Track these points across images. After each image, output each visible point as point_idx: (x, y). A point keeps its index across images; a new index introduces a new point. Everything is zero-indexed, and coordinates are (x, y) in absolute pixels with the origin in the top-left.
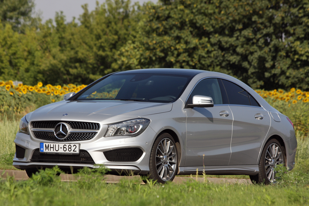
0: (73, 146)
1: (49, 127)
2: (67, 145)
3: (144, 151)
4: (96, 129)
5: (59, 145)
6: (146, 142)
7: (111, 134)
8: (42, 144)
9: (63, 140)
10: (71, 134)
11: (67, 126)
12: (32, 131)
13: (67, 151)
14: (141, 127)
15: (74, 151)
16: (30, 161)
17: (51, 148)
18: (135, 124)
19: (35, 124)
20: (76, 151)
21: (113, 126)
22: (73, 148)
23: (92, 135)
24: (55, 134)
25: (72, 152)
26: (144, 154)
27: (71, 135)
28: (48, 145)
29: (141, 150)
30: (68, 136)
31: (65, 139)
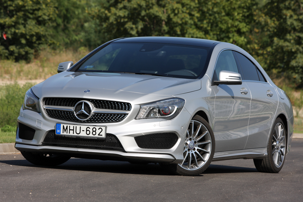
0: (99, 129)
1: (64, 104)
2: (91, 127)
3: (180, 137)
4: (125, 109)
5: (80, 127)
6: (182, 126)
7: (143, 116)
8: (58, 125)
9: (85, 121)
11: (91, 105)
12: (45, 109)
13: (91, 135)
14: (176, 108)
16: (41, 144)
17: (70, 130)
18: (170, 105)
19: (48, 101)
20: (102, 135)
21: (145, 107)
22: (98, 132)
23: (120, 116)
24: (75, 115)
25: (97, 136)
26: (179, 140)
27: (95, 115)
28: (67, 126)
29: (176, 135)
30: (91, 117)
31: (87, 121)
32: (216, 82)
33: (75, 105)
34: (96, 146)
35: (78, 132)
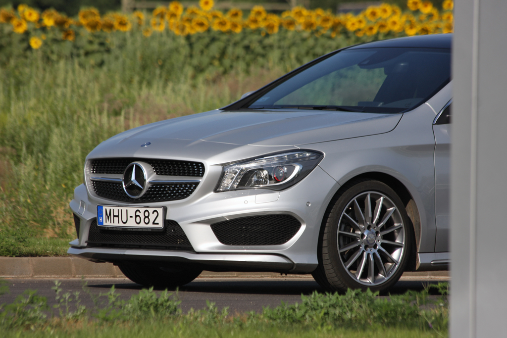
0: (153, 213)
2: (142, 210)
3: (304, 222)
4: (198, 175)
5: (127, 210)
6: (309, 202)
7: (230, 185)
8: (99, 209)
9: (137, 199)
10: (152, 186)
11: (146, 170)
12: (91, 180)
13: (142, 225)
14: (297, 169)
15: (154, 223)
16: (86, 245)
17: (114, 216)
18: (285, 163)
20: (158, 224)
21: (234, 168)
22: (152, 217)
23: (190, 188)
24: (124, 186)
25: (151, 225)
26: (303, 228)
27: (152, 188)
28: (110, 210)
29: (295, 219)
30: (147, 191)
31: (141, 198)
33: (124, 171)
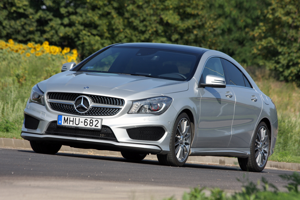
0: (95, 121)
1: (66, 99)
2: (89, 119)
3: (167, 131)
4: (119, 105)
5: (79, 119)
6: (169, 122)
7: (134, 111)
8: (60, 117)
9: (83, 114)
12: (49, 102)
13: (88, 126)
14: (164, 105)
15: (95, 126)
16: (44, 133)
17: (70, 121)
18: (159, 102)
19: (52, 95)
20: (98, 127)
21: (137, 103)
22: (95, 123)
23: (115, 111)
24: (75, 108)
25: (93, 127)
26: (166, 134)
27: (92, 109)
28: (68, 118)
29: (164, 129)
30: (89, 110)
31: (86, 113)
32: (202, 85)
33: (75, 99)
34: (92, 136)
35: (77, 123)
